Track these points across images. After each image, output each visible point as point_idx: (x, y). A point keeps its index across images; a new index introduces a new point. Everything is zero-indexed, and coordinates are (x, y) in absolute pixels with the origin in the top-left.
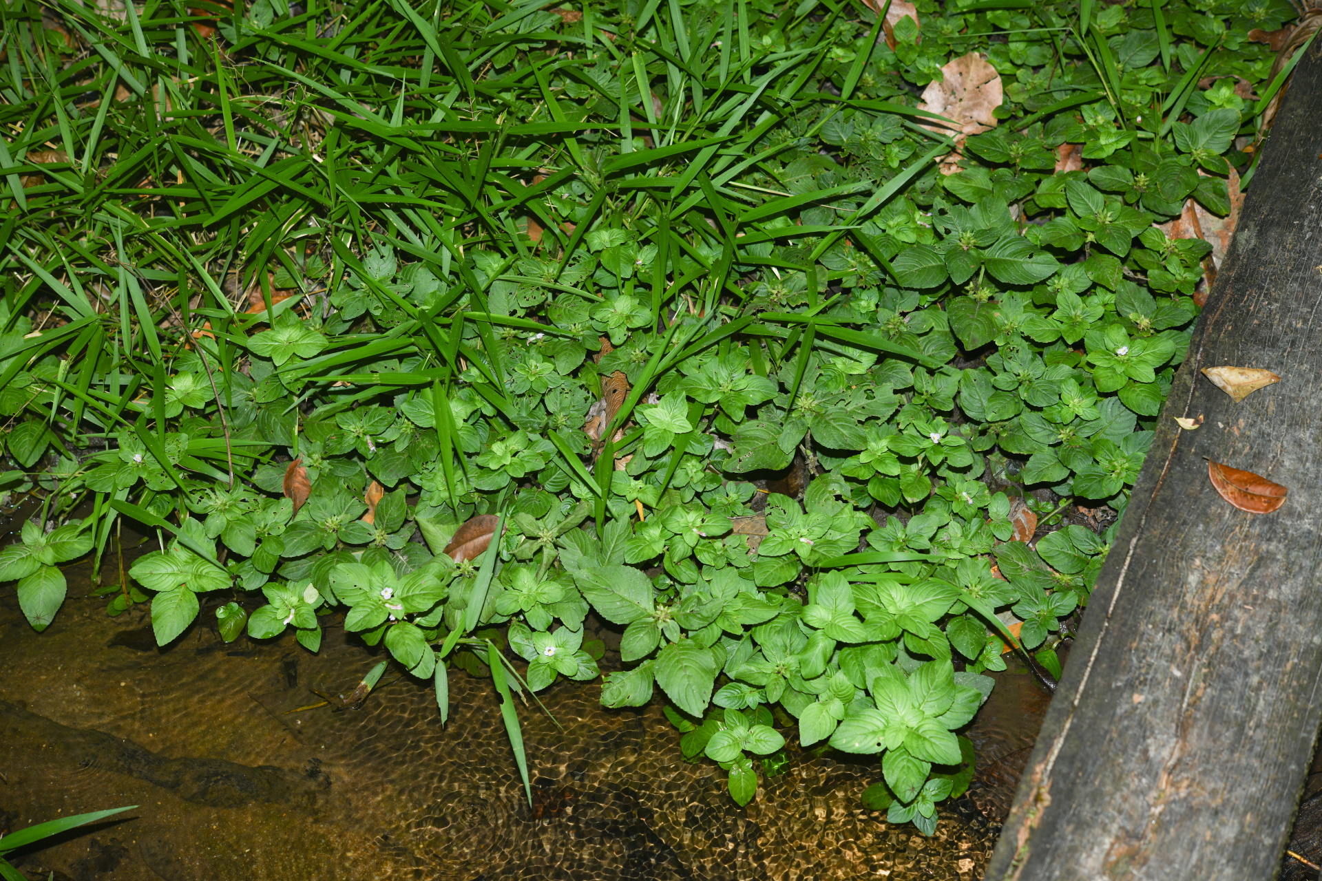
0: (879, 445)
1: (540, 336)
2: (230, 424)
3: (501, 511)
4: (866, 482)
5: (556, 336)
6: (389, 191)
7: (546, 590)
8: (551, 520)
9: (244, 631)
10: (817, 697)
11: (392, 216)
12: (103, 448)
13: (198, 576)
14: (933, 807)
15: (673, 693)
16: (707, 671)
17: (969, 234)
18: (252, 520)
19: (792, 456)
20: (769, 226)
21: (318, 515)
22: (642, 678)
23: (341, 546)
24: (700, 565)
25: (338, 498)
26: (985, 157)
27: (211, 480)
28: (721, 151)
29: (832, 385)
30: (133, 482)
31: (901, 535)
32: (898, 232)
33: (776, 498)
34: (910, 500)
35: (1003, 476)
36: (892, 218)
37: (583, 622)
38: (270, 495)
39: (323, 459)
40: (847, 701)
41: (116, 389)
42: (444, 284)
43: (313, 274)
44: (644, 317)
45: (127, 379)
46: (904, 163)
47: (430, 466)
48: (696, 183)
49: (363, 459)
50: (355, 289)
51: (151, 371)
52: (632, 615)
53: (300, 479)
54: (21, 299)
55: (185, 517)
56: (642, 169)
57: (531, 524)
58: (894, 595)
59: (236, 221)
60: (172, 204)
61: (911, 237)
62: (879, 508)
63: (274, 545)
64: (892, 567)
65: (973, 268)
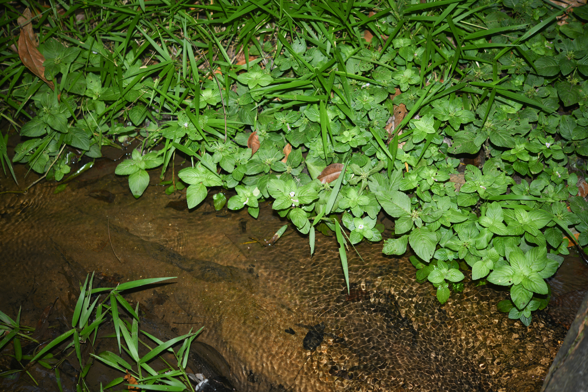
0: (521, 147)
1: (368, 84)
2: (227, 113)
3: (345, 162)
4: (512, 163)
5: (376, 85)
6: (306, 14)
7: (362, 199)
8: (366, 168)
9: (225, 206)
10: (481, 258)
11: (305, 25)
12: (170, 119)
13: (208, 179)
14: (530, 313)
15: (417, 251)
16: (433, 242)
17: (571, 52)
18: (233, 156)
19: (479, 148)
20: (476, 43)
21: (262, 157)
22: (402, 242)
23: (271, 172)
24: (432, 194)
25: (272, 150)
26: (582, 17)
27: (217, 138)
28: (459, 6)
29: (500, 118)
30: (183, 135)
31: (527, 188)
32: (536, 50)
33: (470, 167)
34: (533, 173)
35: (575, 166)
36: (534, 43)
37: (377, 215)
38: (241, 146)
39: (267, 132)
40: (495, 261)
41: (177, 94)
42: (327, 58)
43: (267, 50)
44: (417, 79)
45: (183, 90)
46: (541, 18)
47: (314, 139)
48: (445, 20)
49: (284, 133)
50: (286, 57)
51: (194, 88)
52: (401, 214)
53: (255, 140)
54: (139, 51)
55: (203, 153)
56: (420, 12)
57: (357, 169)
58: (522, 215)
59: (236, 23)
60: (207, 12)
61: (542, 52)
62: (517, 175)
63: (242, 168)
64: (522, 202)
65: (572, 68)
